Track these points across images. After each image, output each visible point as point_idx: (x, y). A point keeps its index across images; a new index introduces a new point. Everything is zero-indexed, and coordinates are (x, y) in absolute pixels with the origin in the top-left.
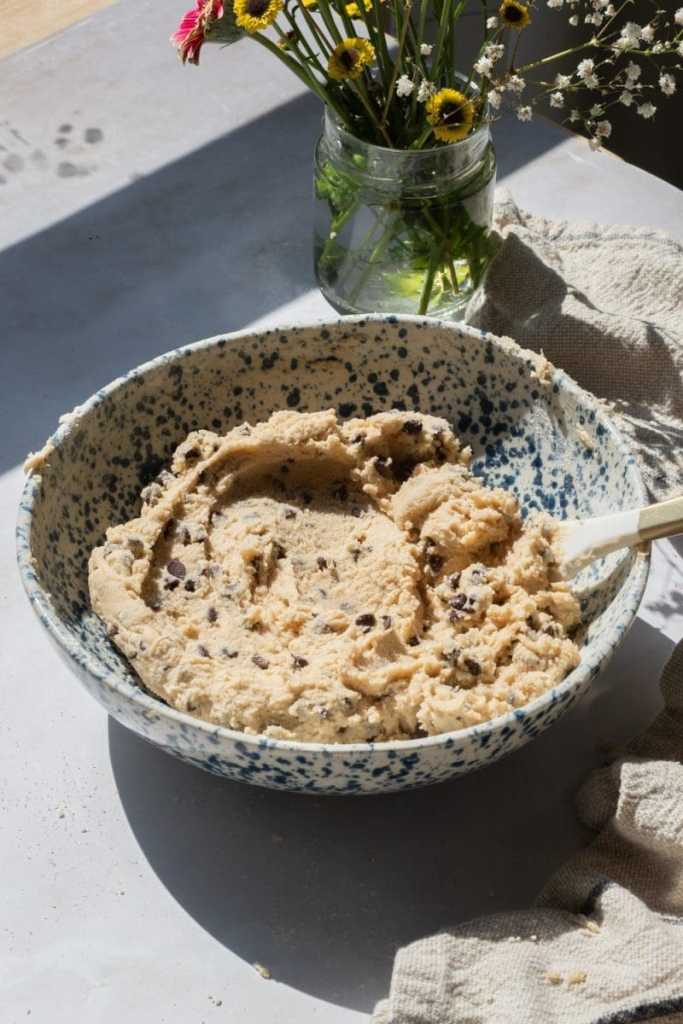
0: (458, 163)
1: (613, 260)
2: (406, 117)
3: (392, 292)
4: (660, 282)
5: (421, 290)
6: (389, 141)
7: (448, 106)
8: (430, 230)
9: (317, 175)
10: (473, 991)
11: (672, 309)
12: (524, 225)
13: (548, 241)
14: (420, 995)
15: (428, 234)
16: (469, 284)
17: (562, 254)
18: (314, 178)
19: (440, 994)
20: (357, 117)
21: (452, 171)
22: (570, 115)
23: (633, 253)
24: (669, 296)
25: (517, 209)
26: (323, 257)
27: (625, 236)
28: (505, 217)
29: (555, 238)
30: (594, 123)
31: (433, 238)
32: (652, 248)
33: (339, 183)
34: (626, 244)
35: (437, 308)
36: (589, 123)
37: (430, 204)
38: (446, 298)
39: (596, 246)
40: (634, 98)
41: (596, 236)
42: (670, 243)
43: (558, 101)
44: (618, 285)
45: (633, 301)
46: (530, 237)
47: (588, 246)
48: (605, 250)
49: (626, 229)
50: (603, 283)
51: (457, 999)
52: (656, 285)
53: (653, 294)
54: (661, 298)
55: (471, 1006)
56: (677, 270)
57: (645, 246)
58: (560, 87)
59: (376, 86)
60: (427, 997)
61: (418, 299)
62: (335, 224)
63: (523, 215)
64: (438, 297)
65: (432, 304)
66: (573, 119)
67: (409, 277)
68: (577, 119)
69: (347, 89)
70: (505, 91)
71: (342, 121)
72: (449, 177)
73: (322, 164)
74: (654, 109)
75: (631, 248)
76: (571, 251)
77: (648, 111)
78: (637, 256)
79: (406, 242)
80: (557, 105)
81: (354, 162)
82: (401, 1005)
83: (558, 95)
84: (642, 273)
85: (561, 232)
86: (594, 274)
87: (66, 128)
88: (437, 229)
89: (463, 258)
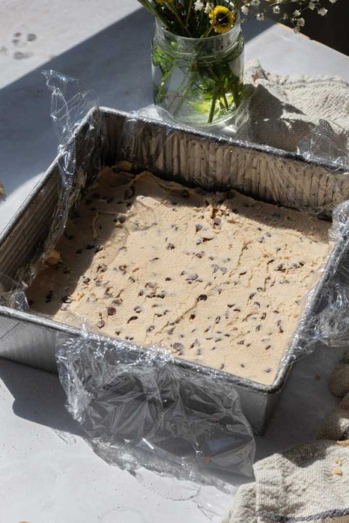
0: (225, 44)
1: (314, 93)
2: (197, 21)
3: (194, 112)
4: (338, 103)
5: (209, 110)
6: (189, 34)
7: (221, 15)
8: (212, 79)
9: (153, 54)
10: (296, 488)
11: (345, 116)
12: (267, 79)
13: (279, 86)
14: (272, 494)
15: (212, 80)
16: (233, 105)
17: (287, 91)
18: (152, 55)
19: (281, 492)
20: (172, 22)
21: (222, 47)
22: (283, 16)
23: (324, 88)
24: (344, 109)
25: (263, 70)
26: (158, 96)
27: (319, 80)
28: (257, 74)
29: (283, 84)
30: (296, 19)
31: (214, 82)
32: (333, 85)
33: (164, 57)
34: (320, 85)
35: (218, 118)
36: (293, 19)
37: (212, 65)
38: (222, 113)
39: (304, 87)
40: (316, 6)
41: (304, 81)
42: (342, 82)
43: (277, 10)
44: (317, 106)
45: (325, 113)
46: (270, 85)
47: (300, 87)
48: (310, 88)
49: (319, 77)
50: (309, 105)
51: (289, 493)
52: (336, 105)
53: (335, 109)
54: (339, 111)
55: (297, 497)
56: (346, 97)
57: (329, 85)
58: (278, 3)
59: (181, 6)
60: (275, 495)
61: (208, 115)
62: (163, 79)
63: (266, 73)
64: (218, 113)
65: (215, 117)
66: (284, 18)
67: (203, 104)
68: (287, 18)
69: (166, 9)
70: (251, 6)
71: (164, 25)
72: (220, 51)
73: (155, 48)
74: (326, 11)
75: (322, 86)
76: (292, 90)
77: (324, 12)
78: (326, 90)
79: (201, 86)
80: (276, 12)
81: (171, 46)
82: (263, 501)
83: (277, 7)
84: (329, 98)
85: (286, 81)
86: (305, 100)
87: (18, 35)
88: (216, 78)
89: (230, 92)
